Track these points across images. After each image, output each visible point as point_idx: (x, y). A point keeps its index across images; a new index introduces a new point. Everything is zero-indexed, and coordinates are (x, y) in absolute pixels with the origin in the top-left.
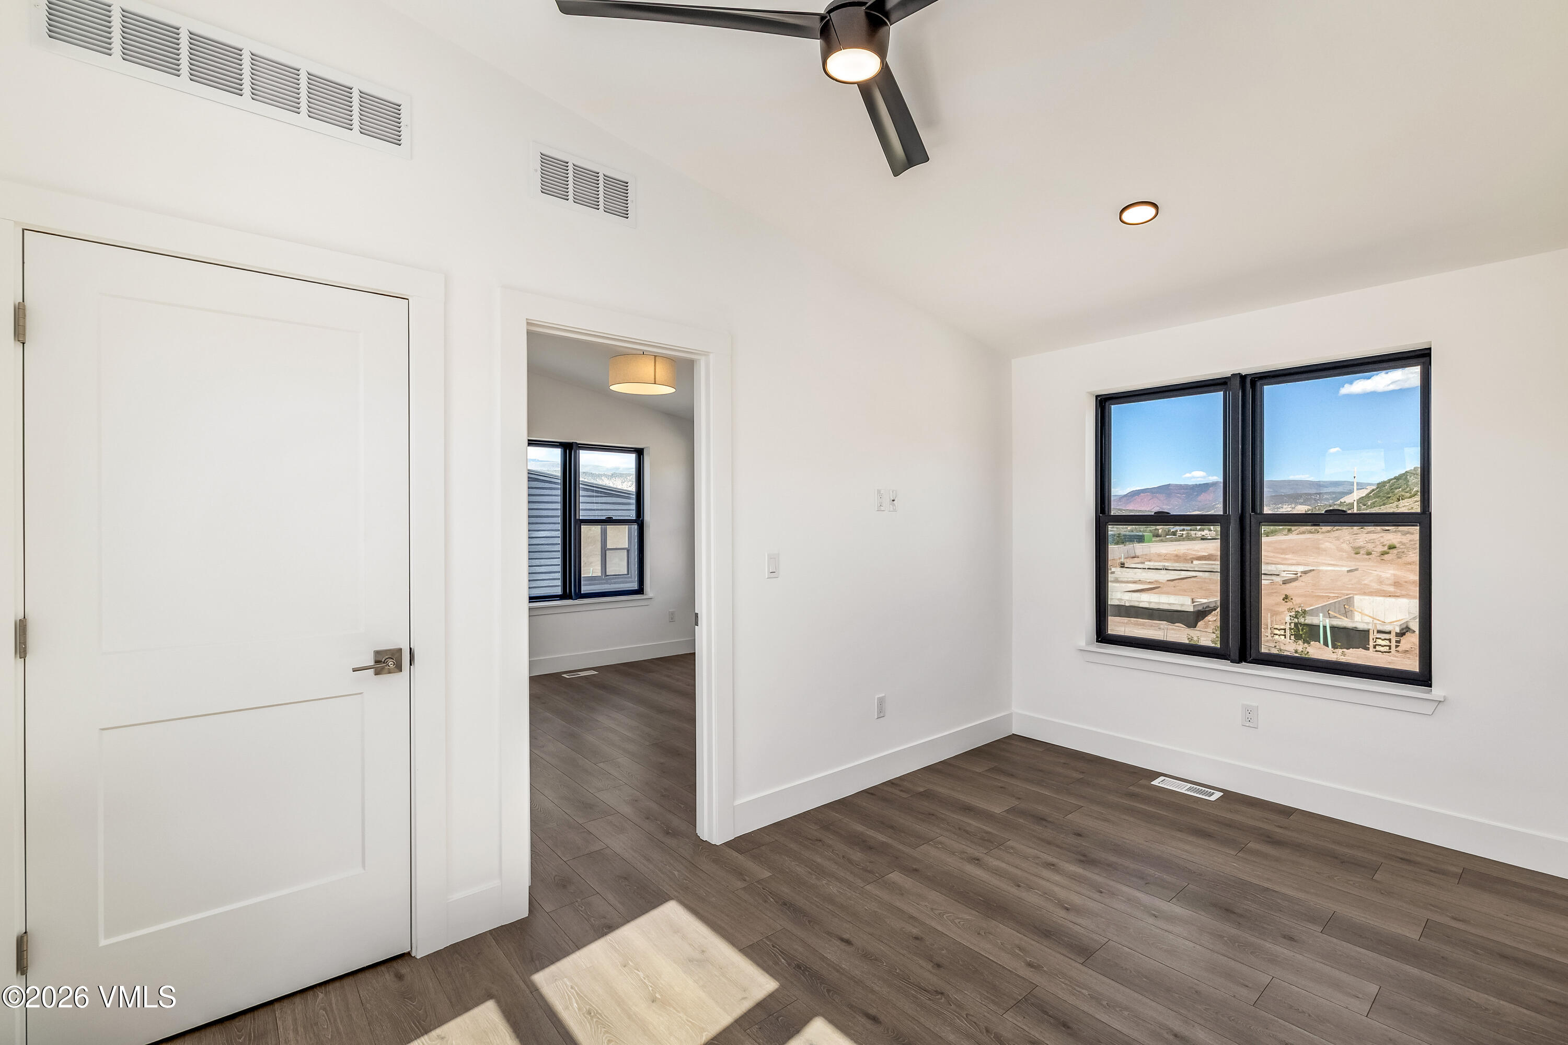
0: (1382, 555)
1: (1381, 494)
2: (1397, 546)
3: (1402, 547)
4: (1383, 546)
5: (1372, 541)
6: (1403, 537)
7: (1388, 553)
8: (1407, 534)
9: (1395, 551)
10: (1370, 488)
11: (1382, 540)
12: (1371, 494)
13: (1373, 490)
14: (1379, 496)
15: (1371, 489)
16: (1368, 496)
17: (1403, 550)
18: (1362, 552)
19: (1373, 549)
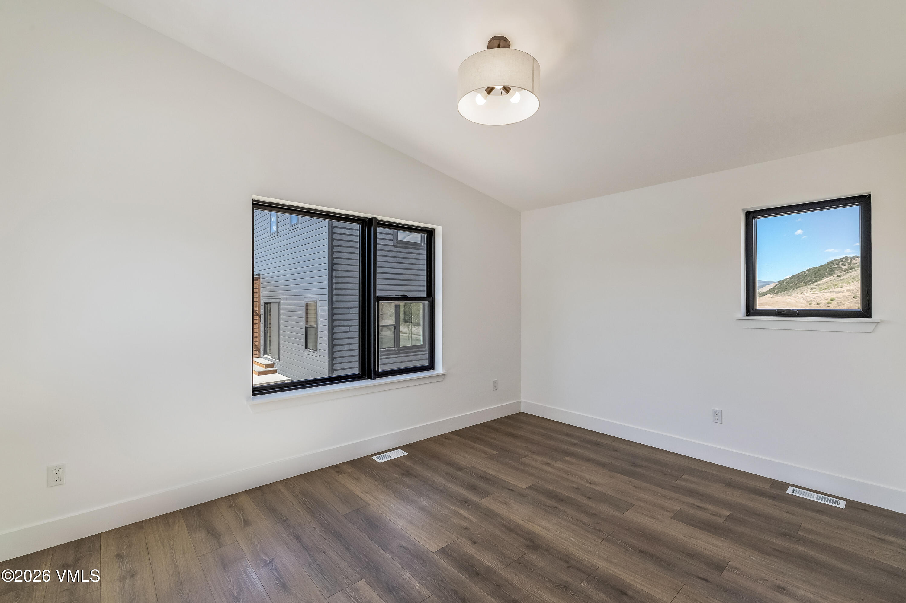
0: (828, 304)
1: (782, 286)
2: (836, 299)
3: (839, 299)
4: (826, 299)
5: (818, 297)
6: (837, 294)
7: (831, 303)
8: (839, 293)
9: (835, 302)
10: (774, 284)
11: (824, 296)
12: (776, 287)
13: (777, 285)
14: (781, 288)
15: (776, 284)
16: (774, 288)
17: (841, 301)
18: (813, 303)
19: (820, 301)
